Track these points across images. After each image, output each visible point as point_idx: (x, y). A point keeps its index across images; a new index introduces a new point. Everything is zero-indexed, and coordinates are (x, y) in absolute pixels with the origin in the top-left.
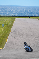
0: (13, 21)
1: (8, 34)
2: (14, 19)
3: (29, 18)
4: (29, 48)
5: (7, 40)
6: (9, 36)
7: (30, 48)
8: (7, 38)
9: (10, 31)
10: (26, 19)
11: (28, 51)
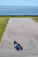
0: (7, 21)
1: (3, 34)
2: (8, 19)
5: (2, 39)
6: (4, 35)
8: (2, 37)
10: (20, 18)
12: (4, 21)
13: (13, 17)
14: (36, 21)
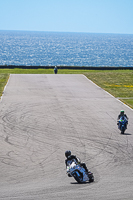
0: (1, 84)
3: (56, 72)
4: (83, 171)
7: (87, 170)
11: (79, 182)
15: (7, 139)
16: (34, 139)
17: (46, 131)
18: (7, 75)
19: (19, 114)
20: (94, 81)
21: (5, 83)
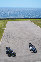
0: (5, 24)
1: (1, 38)
2: (6, 22)
9: (2, 35)
12: (1, 25)
13: (11, 20)
14: (36, 24)
15: (7, 41)
16: (15, 41)
17: (19, 38)
18: (7, 21)
19: (11, 33)
20: (34, 23)
21: (6, 24)
